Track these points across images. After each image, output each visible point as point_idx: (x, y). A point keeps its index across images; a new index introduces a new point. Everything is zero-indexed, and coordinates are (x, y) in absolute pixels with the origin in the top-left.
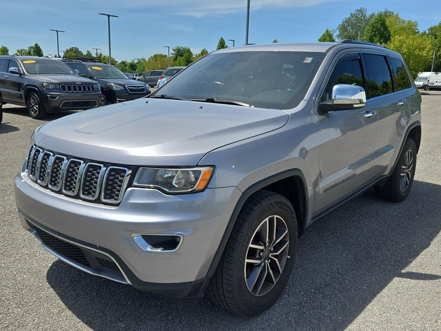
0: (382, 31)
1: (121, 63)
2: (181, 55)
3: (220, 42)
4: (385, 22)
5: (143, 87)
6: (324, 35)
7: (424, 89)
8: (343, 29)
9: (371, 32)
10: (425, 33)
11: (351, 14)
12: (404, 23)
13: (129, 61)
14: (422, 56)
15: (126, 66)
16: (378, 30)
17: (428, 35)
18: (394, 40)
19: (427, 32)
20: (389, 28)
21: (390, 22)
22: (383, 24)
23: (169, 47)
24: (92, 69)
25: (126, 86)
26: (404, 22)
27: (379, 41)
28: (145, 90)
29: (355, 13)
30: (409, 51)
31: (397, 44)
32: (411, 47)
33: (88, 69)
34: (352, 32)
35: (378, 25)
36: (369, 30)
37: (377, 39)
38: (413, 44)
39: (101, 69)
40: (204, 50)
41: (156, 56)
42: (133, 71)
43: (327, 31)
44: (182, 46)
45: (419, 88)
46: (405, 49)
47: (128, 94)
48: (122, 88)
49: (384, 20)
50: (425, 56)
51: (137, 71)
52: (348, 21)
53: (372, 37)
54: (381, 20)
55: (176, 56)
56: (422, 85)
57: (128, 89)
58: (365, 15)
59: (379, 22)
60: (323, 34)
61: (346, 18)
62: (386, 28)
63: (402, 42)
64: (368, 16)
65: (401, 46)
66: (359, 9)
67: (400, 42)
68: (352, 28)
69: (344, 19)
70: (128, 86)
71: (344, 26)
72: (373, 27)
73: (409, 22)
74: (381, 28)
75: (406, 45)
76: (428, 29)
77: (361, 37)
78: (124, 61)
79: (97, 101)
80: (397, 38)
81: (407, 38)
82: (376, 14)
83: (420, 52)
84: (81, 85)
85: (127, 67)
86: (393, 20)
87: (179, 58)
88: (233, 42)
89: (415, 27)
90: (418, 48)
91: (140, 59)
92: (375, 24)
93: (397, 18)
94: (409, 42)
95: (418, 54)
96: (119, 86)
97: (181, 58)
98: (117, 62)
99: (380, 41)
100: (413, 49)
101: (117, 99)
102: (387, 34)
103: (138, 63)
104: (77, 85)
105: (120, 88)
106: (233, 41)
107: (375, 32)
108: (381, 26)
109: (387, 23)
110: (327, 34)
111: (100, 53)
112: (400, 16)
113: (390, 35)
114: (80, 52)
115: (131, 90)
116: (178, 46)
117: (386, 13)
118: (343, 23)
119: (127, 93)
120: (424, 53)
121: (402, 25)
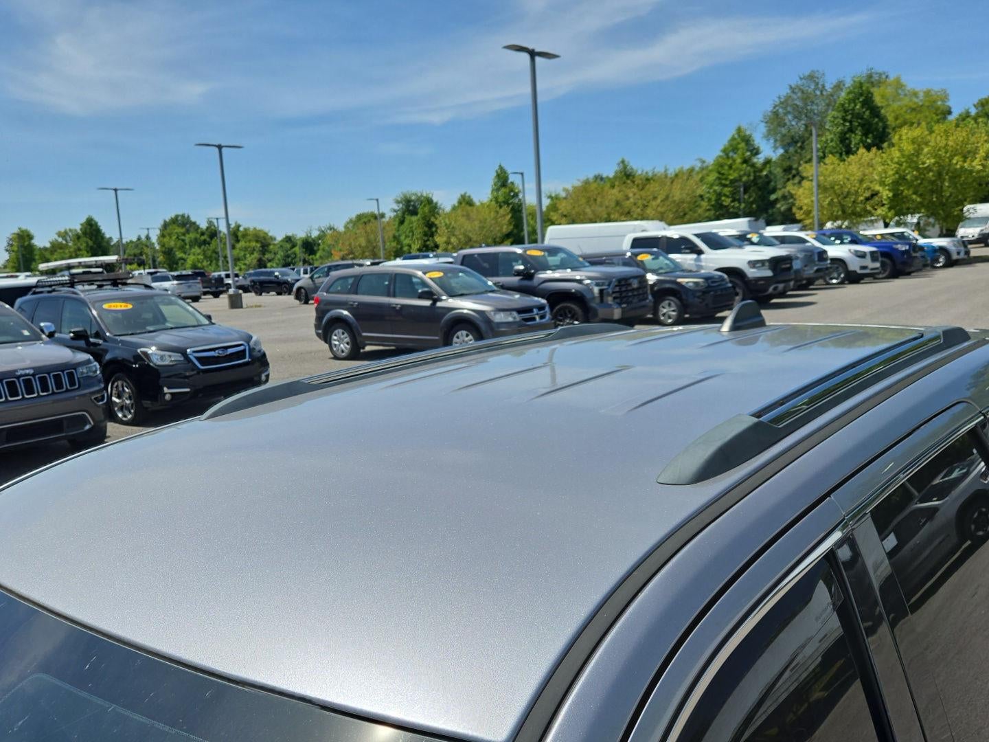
0: (866, 120)
1: (282, 241)
2: (414, 212)
3: (498, 176)
4: (871, 98)
5: (241, 348)
6: (733, 139)
7: (982, 245)
8: (775, 121)
9: (843, 124)
10: (968, 115)
11: (791, 87)
12: (917, 97)
13: (300, 234)
14: (971, 172)
15: (294, 246)
16: (859, 116)
17: (975, 120)
18: (900, 139)
19: (973, 112)
20: (883, 111)
21: (883, 97)
22: (868, 102)
23: (377, 200)
24: (100, 311)
25: (188, 350)
26: (915, 94)
27: (861, 141)
28: (245, 354)
29: (800, 82)
30: (938, 163)
31: (908, 148)
32: (942, 153)
33: (91, 311)
34: (798, 127)
35: (855, 106)
36: (835, 118)
37: (858, 137)
38: (947, 145)
39: (130, 307)
40: (463, 197)
41: (360, 217)
42: (309, 255)
43: (739, 130)
44: (414, 191)
45: (971, 242)
46: (928, 159)
47: (195, 372)
48: (178, 357)
49: (869, 92)
50: (979, 171)
51: (318, 255)
52: (784, 103)
53: (845, 133)
54: (861, 95)
55: (404, 213)
56: (979, 235)
57: (198, 358)
58: (823, 86)
59: (859, 99)
60: (729, 137)
61: (779, 98)
62: (875, 111)
63: (919, 144)
64: (829, 87)
65: (918, 152)
66: (807, 74)
67: (913, 142)
68: (795, 117)
69: (777, 100)
70: (194, 352)
71: (776, 114)
72: (846, 111)
73: (927, 93)
74: (864, 112)
75: (930, 148)
76: (975, 106)
77: (818, 136)
78: (290, 234)
79: (87, 412)
80: (907, 134)
81: (931, 132)
82: (849, 83)
83: (965, 161)
84: (33, 375)
85: (297, 249)
86: (889, 91)
87: (408, 218)
88: (520, 176)
89: (943, 101)
90: (960, 154)
91: (323, 229)
92: (849, 104)
93: (899, 85)
94: (937, 140)
95: (962, 167)
96: (167, 353)
97: (414, 218)
98: (275, 239)
99: (866, 141)
100: (948, 158)
101: (166, 390)
102: (881, 124)
103: (319, 237)
104: (18, 377)
105: (170, 359)
106: (520, 173)
107: (851, 122)
108: (862, 107)
109: (878, 100)
110: (739, 136)
111: (236, 223)
112: (904, 80)
113: (885, 127)
114: (194, 223)
115: (202, 360)
116: (405, 191)
117: (870, 76)
118: (774, 108)
119: (193, 370)
120: (974, 164)
121: (911, 101)
